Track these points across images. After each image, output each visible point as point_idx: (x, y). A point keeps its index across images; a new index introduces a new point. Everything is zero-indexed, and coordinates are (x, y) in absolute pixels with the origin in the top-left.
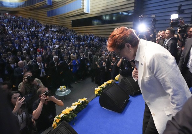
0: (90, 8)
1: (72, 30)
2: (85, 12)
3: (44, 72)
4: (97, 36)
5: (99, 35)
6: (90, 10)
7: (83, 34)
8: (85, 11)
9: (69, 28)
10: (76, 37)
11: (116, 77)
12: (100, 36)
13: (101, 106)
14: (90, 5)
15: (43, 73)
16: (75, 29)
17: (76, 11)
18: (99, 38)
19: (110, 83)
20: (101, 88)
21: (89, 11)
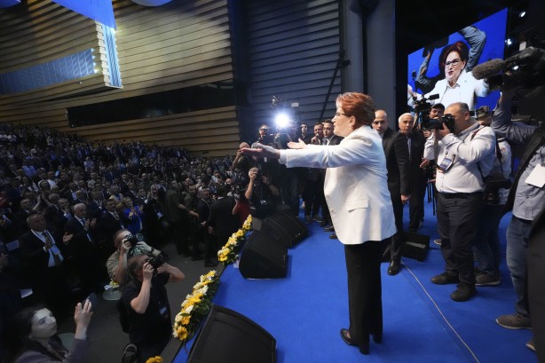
0: (119, 74)
1: (75, 135)
2: (107, 85)
3: (58, 252)
4: (150, 145)
5: (156, 143)
6: (120, 81)
7: (112, 143)
8: (108, 82)
9: (62, 130)
10: (96, 154)
11: (245, 223)
12: (160, 144)
13: (245, 278)
14: (118, 67)
15: (56, 257)
16: (83, 130)
17: (78, 83)
18: (159, 148)
19: (242, 234)
20: (229, 247)
21: (120, 84)
